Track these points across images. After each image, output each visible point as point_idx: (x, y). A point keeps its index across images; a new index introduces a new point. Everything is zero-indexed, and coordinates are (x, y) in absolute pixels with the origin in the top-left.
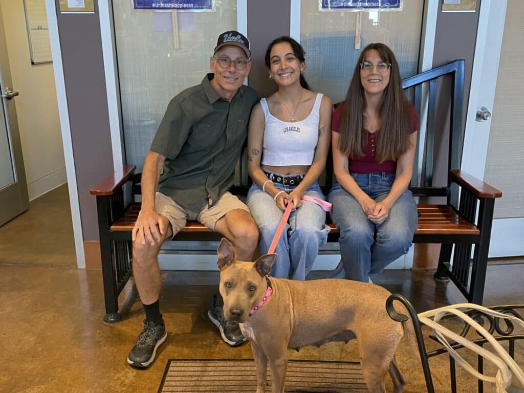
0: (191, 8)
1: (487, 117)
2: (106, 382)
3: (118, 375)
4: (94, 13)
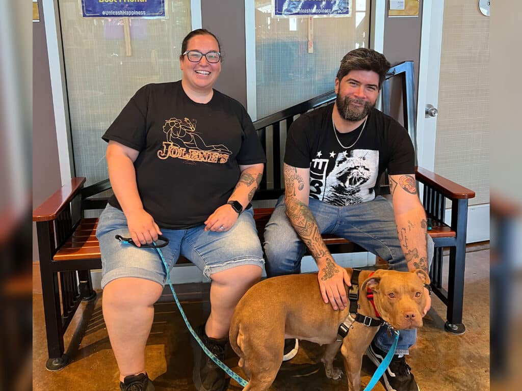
0: (143, 16)
1: (434, 113)
4: (39, 21)
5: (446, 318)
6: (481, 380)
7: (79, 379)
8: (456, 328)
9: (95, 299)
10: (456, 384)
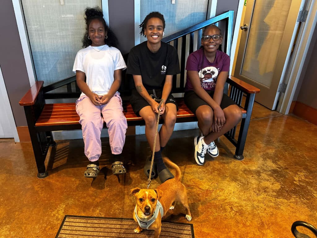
2: (47, 219)
3: (54, 213)
5: (235, 153)
6: (249, 180)
7: (55, 182)
8: (239, 157)
9: (56, 145)
10: (238, 182)
